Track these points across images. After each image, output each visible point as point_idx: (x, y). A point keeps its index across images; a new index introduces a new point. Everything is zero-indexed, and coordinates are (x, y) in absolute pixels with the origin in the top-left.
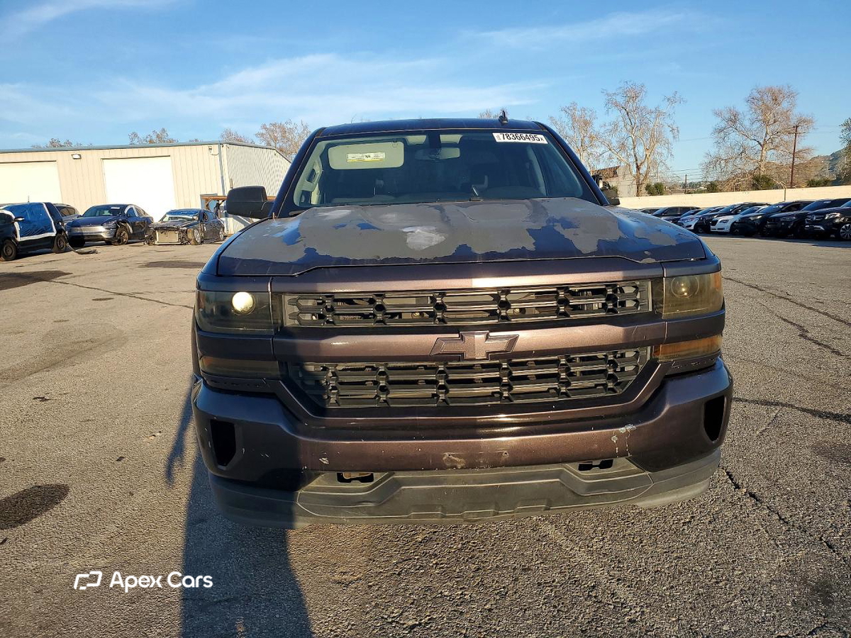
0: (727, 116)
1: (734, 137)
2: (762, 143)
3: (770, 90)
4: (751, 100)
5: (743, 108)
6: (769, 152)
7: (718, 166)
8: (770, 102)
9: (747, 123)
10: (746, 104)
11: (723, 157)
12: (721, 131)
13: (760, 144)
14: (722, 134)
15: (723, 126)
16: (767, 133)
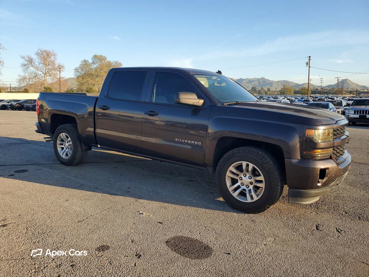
0: (28, 59)
1: (32, 69)
2: (44, 73)
3: (45, 51)
4: (37, 54)
5: (35, 57)
6: (48, 77)
7: (25, 81)
8: (46, 57)
9: (37, 64)
10: (35, 55)
11: (27, 77)
12: (25, 65)
13: (43, 73)
14: (26, 67)
15: (26, 63)
16: (46, 69)
